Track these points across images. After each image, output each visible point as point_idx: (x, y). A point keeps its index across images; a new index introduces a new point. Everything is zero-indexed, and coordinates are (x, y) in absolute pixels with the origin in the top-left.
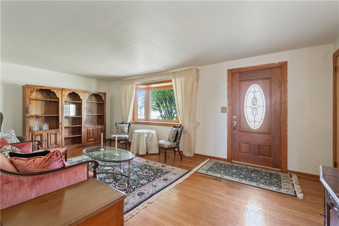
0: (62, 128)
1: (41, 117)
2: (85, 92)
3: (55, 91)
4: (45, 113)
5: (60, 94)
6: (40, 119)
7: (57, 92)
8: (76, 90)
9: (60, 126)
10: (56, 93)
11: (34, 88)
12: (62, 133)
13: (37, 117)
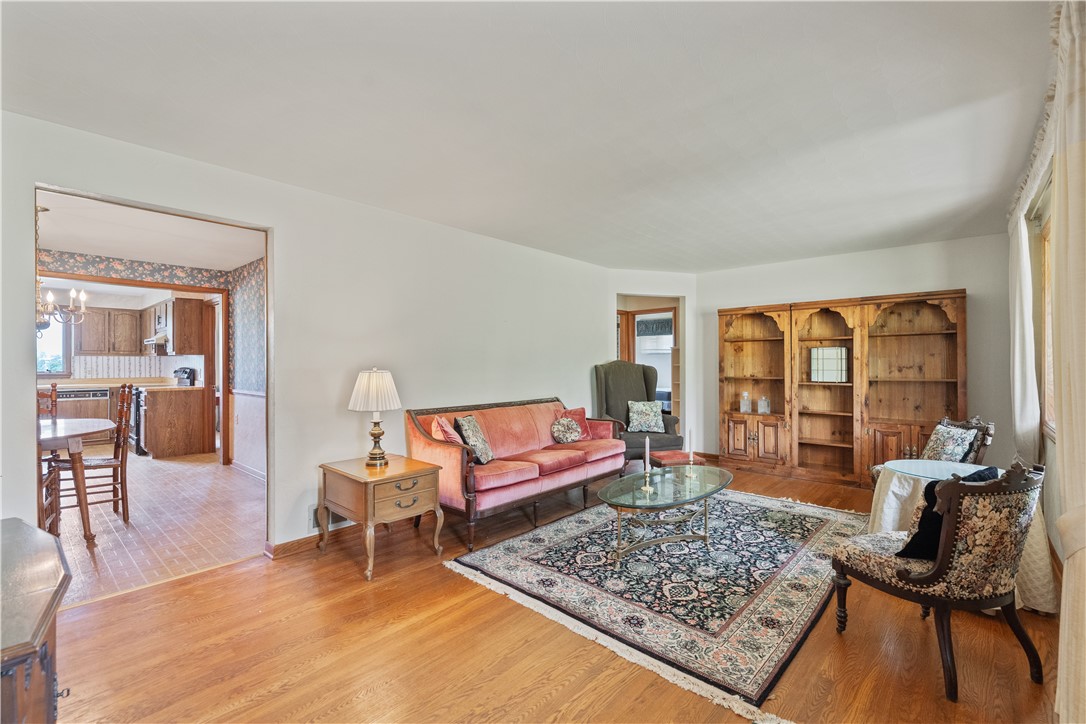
0: (791, 415)
1: (762, 381)
2: (863, 302)
3: (774, 315)
4: (770, 372)
5: (787, 320)
6: (762, 386)
7: (779, 316)
8: (831, 302)
9: (787, 408)
10: (776, 319)
11: (732, 315)
12: (791, 427)
13: (756, 381)
